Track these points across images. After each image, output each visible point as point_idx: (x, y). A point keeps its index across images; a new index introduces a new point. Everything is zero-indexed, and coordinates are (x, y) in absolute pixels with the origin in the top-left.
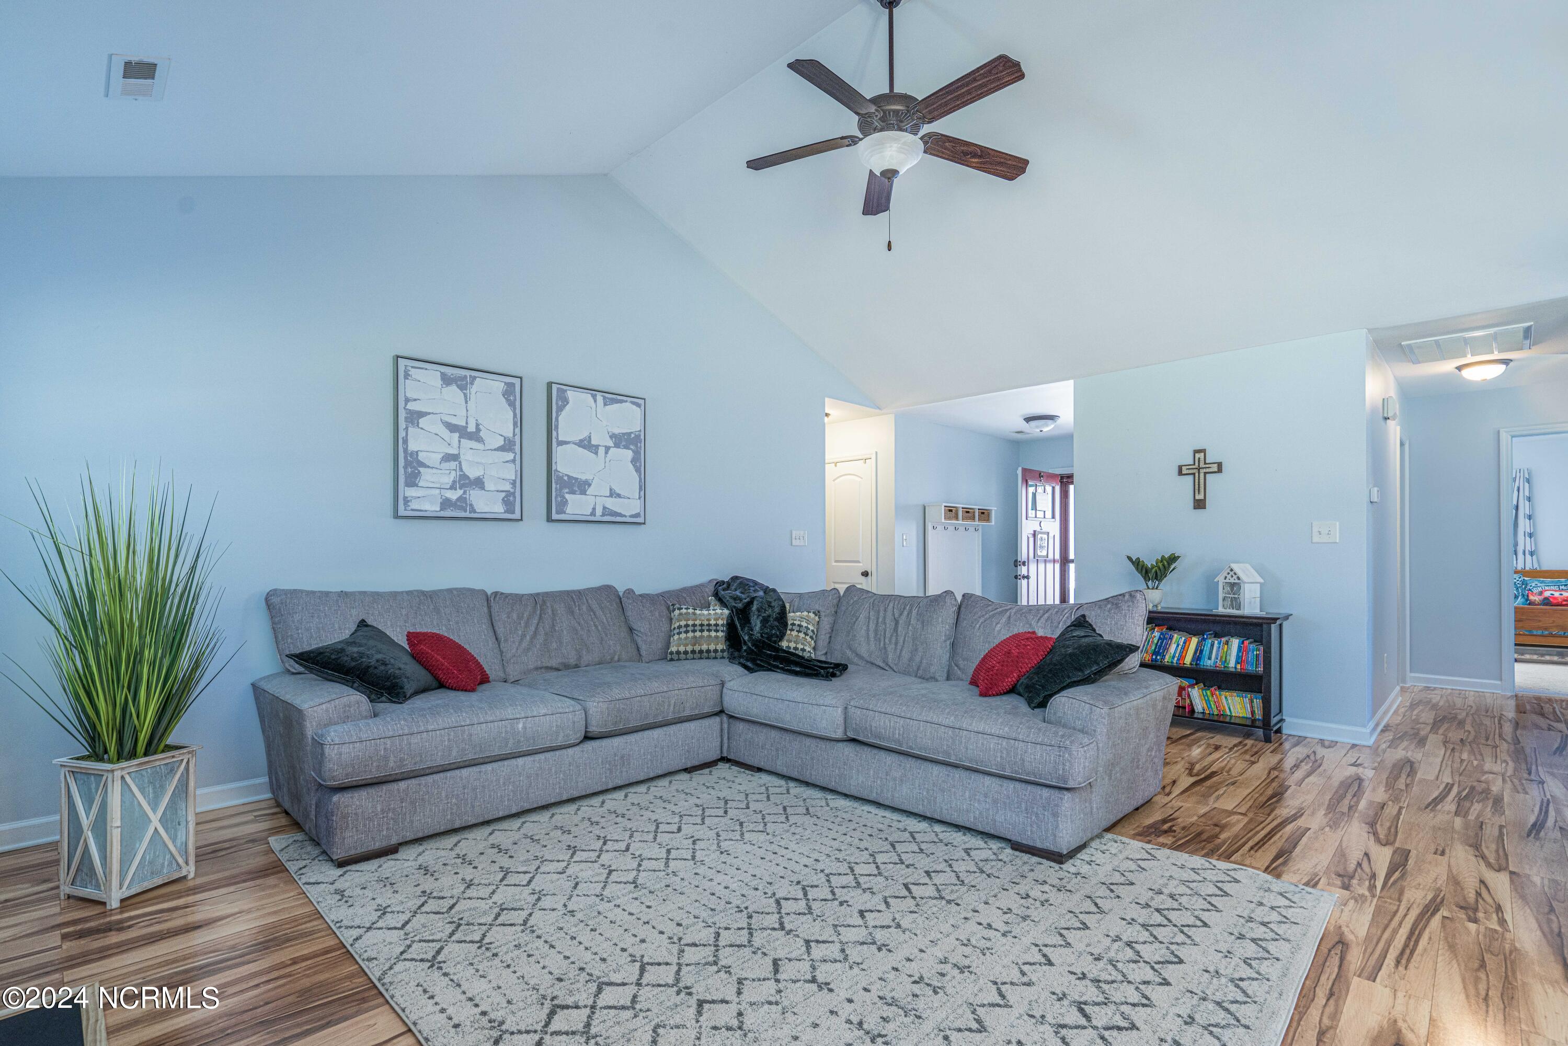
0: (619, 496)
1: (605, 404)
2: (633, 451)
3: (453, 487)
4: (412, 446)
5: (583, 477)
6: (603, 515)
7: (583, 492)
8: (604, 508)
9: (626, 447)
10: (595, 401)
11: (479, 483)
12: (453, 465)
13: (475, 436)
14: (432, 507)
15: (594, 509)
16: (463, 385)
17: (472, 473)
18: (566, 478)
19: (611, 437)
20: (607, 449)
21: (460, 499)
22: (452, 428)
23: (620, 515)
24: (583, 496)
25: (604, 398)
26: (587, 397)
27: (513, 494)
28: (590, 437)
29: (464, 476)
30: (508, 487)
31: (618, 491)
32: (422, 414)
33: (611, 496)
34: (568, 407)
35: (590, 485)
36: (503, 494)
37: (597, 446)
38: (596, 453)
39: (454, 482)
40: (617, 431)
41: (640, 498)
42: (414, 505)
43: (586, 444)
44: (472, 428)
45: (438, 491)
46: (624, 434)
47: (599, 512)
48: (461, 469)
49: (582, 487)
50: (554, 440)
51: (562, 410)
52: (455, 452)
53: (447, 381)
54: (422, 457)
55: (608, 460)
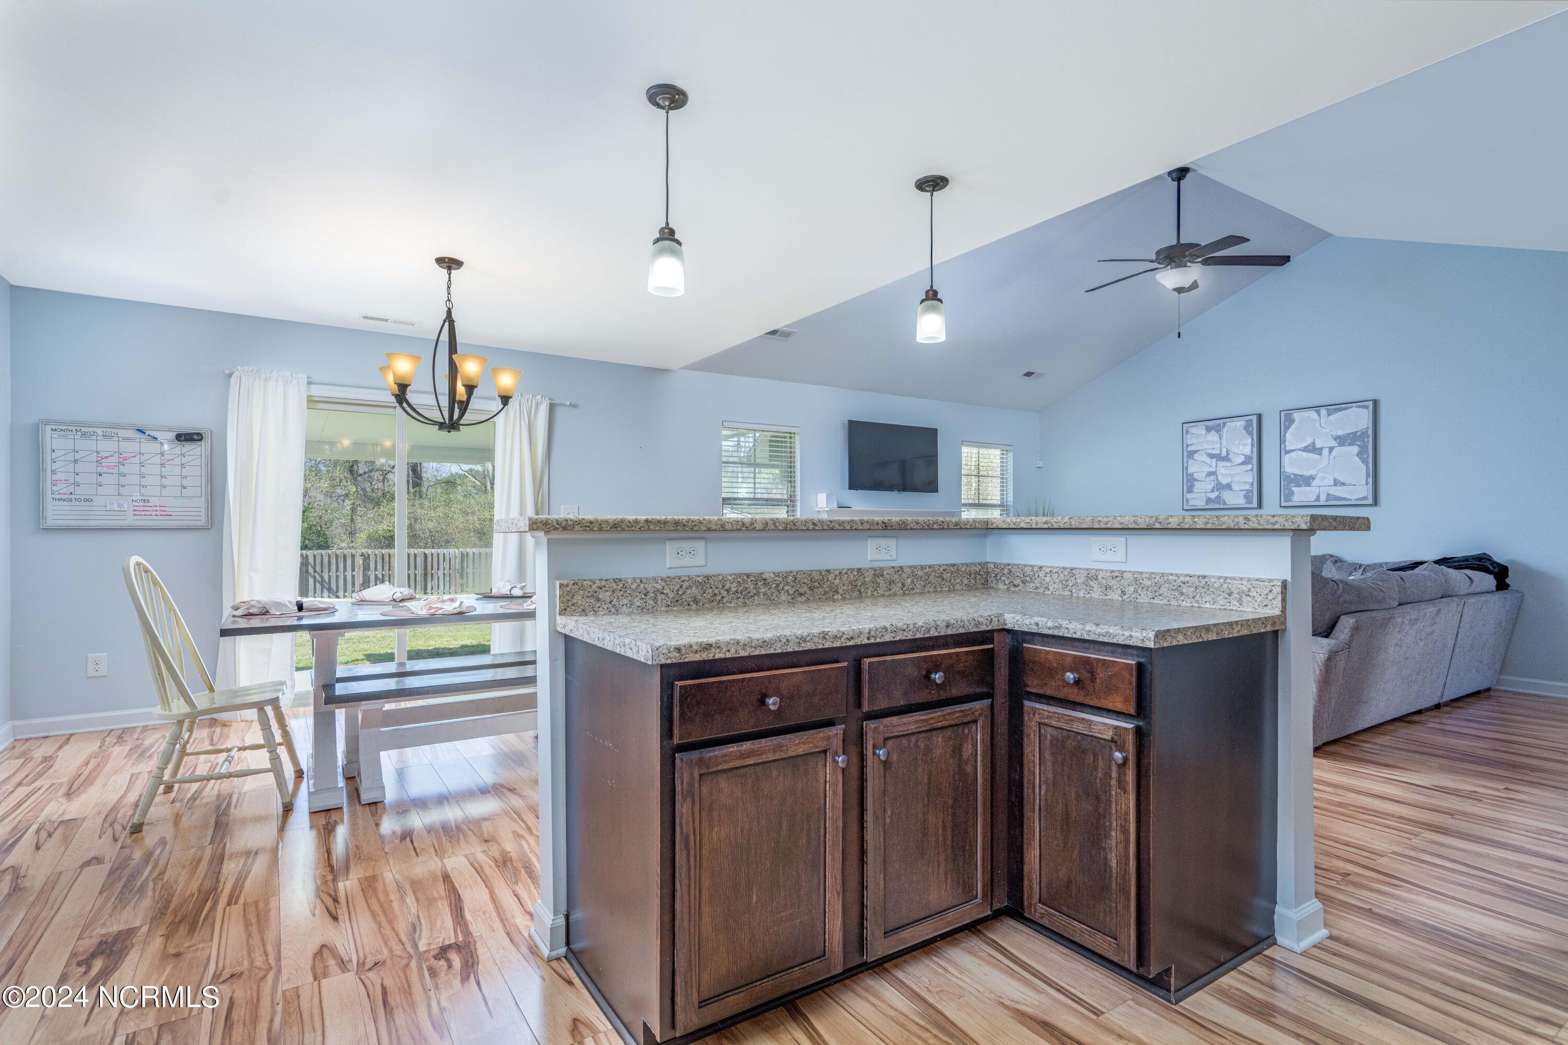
0: (1344, 484)
1: (1329, 415)
2: (1359, 446)
3: (1213, 491)
4: (1190, 470)
5: (1308, 473)
6: (1327, 500)
7: (1308, 485)
8: (1328, 495)
9: (1351, 444)
10: (1319, 414)
11: (1229, 487)
12: (1213, 477)
13: (1226, 459)
14: (1201, 503)
15: (1318, 496)
16: (1218, 429)
17: (1224, 481)
18: (1292, 476)
19: (1335, 439)
20: (1331, 449)
21: (1218, 497)
22: (1211, 456)
23: (1345, 499)
24: (1308, 488)
25: (1328, 410)
26: (1313, 414)
27: (1252, 491)
28: (1314, 443)
29: (1219, 484)
30: (1248, 487)
31: (1342, 480)
32: (1195, 452)
33: (1335, 484)
34: (1294, 426)
35: (1314, 479)
36: (1245, 492)
37: (1321, 449)
38: (1320, 454)
39: (1213, 488)
40: (1340, 433)
41: (1367, 484)
42: (1191, 503)
43: (1312, 449)
44: (1224, 453)
45: (1204, 494)
46: (1349, 434)
47: (1323, 498)
48: (1217, 480)
49: (1307, 481)
50: (1282, 451)
51: (1288, 428)
52: (1214, 470)
53: (1209, 429)
54: (1195, 476)
55: (1331, 457)
